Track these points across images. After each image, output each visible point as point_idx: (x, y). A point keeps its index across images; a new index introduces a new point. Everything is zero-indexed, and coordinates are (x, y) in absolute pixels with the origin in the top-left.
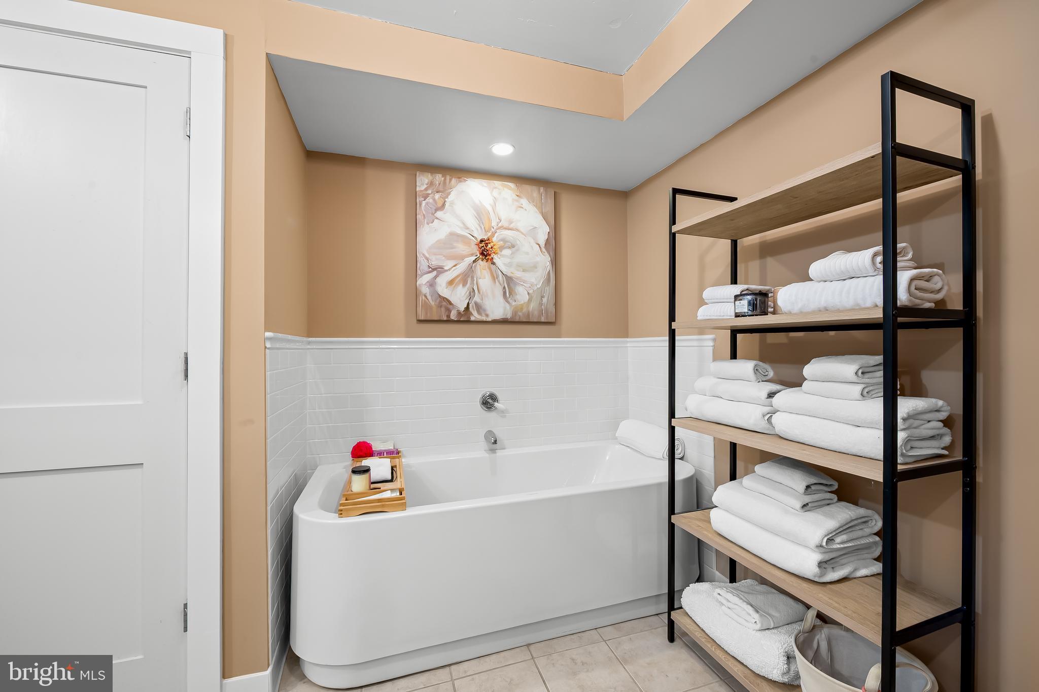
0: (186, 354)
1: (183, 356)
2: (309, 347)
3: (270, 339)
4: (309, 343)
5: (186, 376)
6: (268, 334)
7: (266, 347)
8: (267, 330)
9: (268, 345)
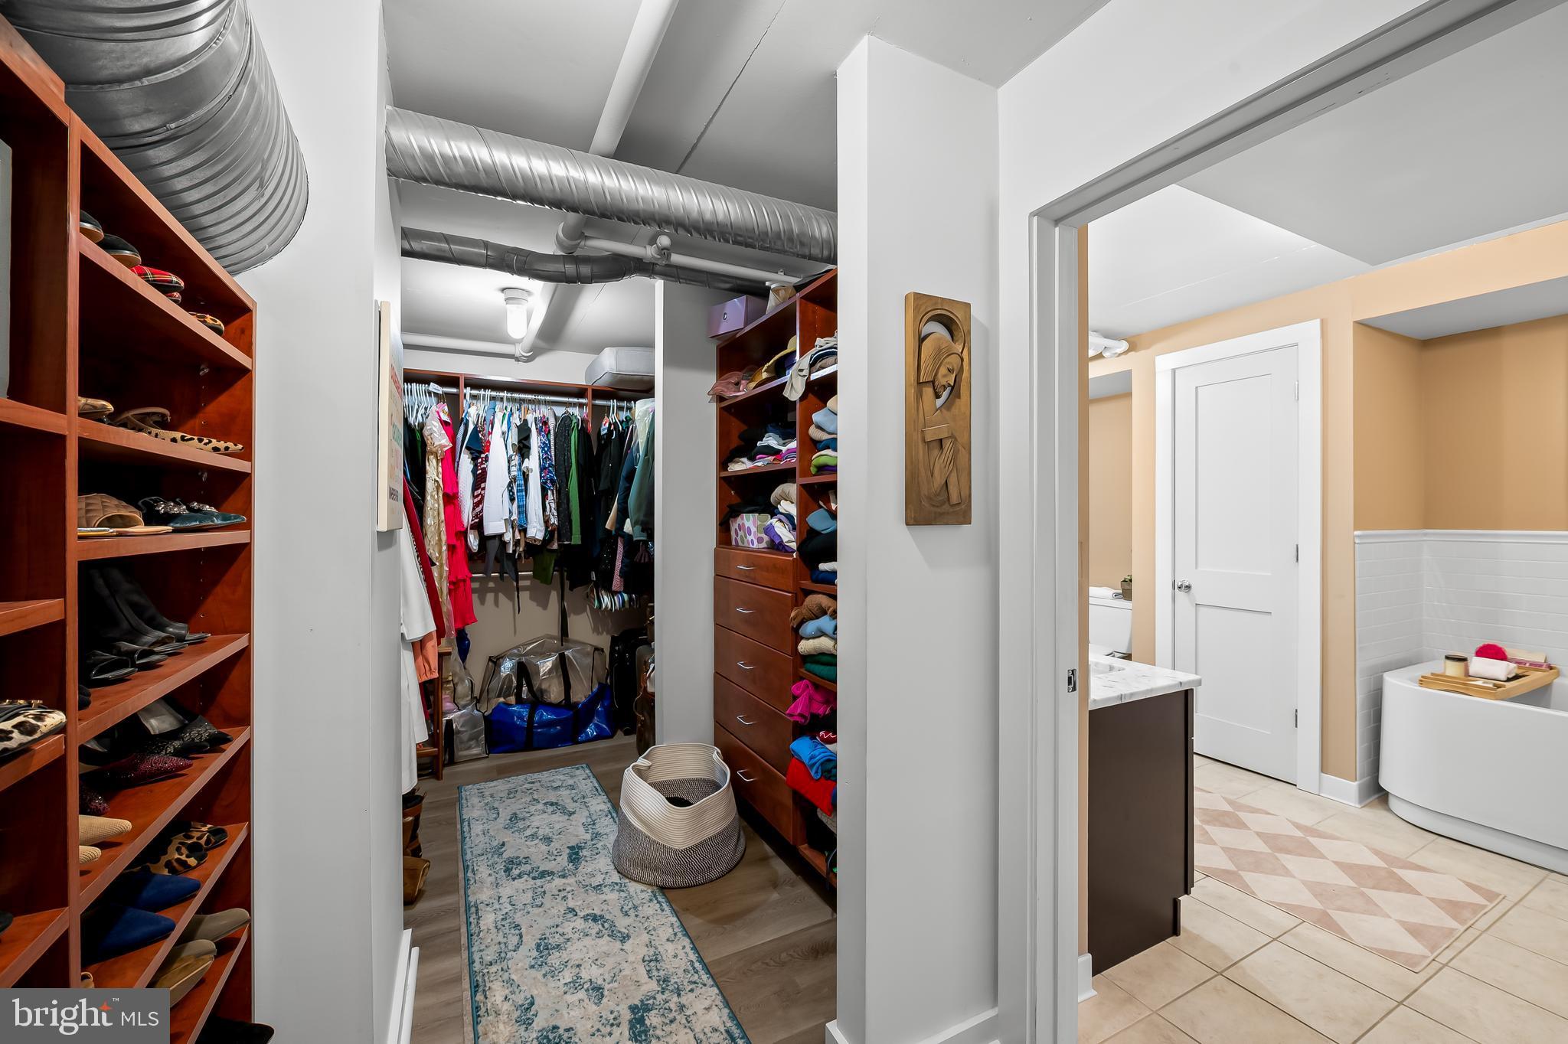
0: (1297, 546)
1: (1295, 547)
2: (1425, 538)
3: (1359, 536)
4: (1426, 535)
5: (1297, 559)
6: (1357, 533)
7: (1355, 543)
8: (1356, 529)
9: (1357, 541)
